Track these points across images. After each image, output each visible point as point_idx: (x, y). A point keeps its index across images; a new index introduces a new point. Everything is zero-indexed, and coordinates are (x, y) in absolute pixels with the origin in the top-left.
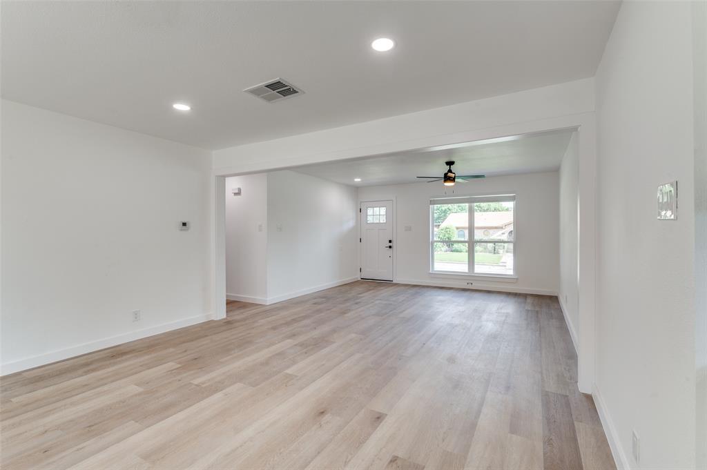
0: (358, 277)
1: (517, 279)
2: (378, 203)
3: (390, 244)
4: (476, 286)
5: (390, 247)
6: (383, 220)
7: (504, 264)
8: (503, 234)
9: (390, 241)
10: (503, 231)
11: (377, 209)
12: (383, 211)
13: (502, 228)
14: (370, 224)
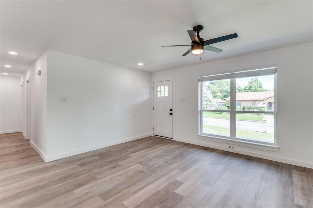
0: (151, 133)
1: (279, 149)
2: (163, 83)
3: (171, 112)
4: (237, 150)
5: (171, 114)
6: (167, 94)
7: (266, 121)
8: (264, 104)
9: (171, 110)
10: (264, 102)
11: (163, 87)
12: (167, 88)
13: (263, 101)
14: (158, 97)
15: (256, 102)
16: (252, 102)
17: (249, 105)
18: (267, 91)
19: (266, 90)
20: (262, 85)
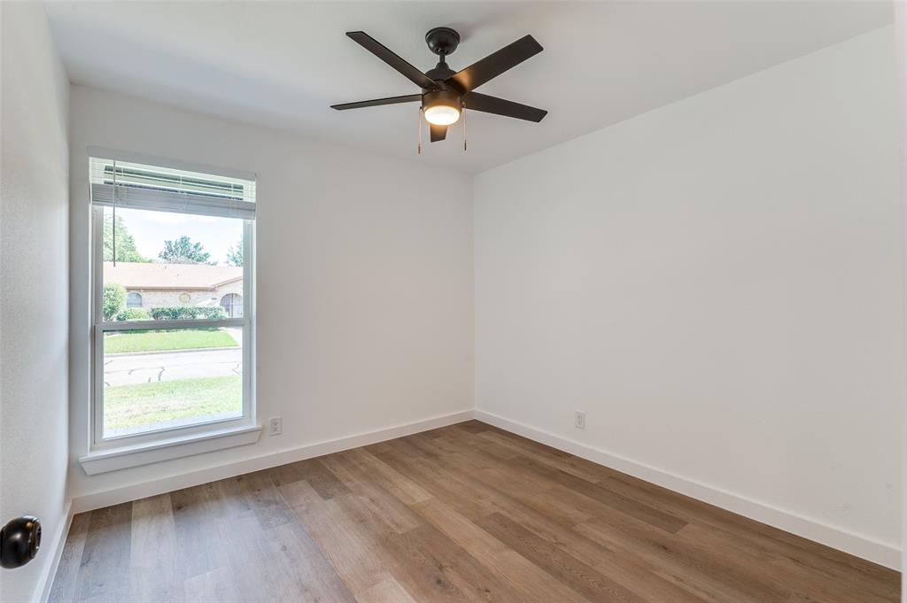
8: (212, 299)
13: (213, 290)
15: (194, 295)
16: (179, 294)
17: (172, 302)
18: (150, 262)
19: (148, 259)
20: (136, 244)
